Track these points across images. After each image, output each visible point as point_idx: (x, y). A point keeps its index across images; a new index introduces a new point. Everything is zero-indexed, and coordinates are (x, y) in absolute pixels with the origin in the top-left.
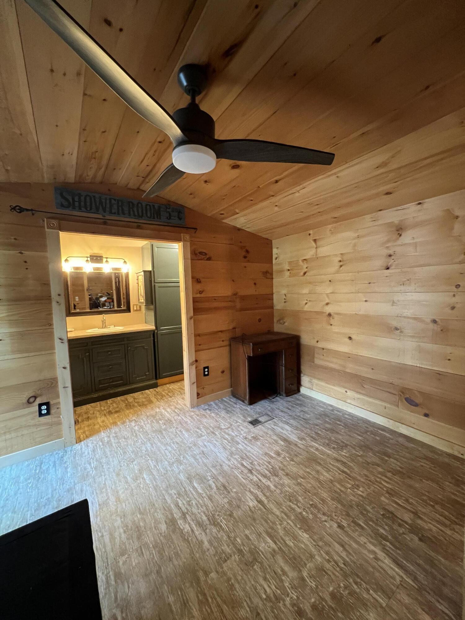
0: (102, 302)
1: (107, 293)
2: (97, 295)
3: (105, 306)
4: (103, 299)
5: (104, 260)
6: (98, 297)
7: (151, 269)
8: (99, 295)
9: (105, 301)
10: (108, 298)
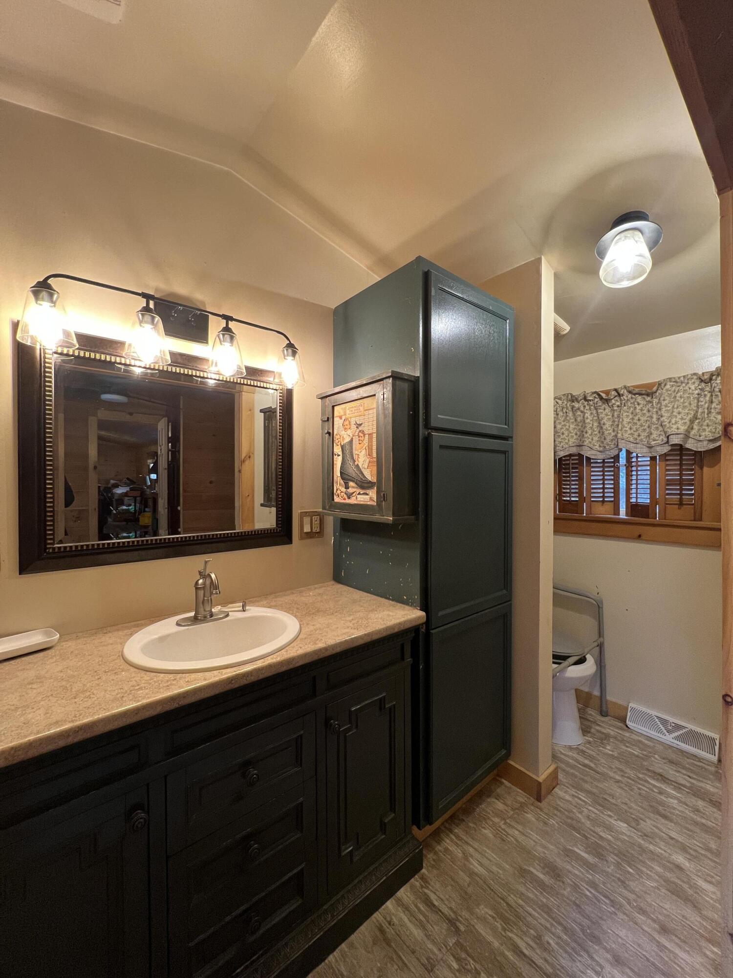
0: (116, 497)
1: (128, 479)
2: (108, 482)
3: (123, 504)
4: (120, 491)
5: (215, 326)
6: (110, 485)
7: (417, 373)
8: (112, 482)
9: (126, 494)
10: (131, 489)
